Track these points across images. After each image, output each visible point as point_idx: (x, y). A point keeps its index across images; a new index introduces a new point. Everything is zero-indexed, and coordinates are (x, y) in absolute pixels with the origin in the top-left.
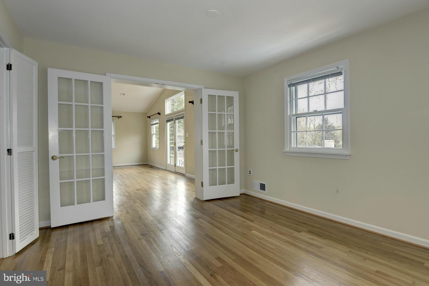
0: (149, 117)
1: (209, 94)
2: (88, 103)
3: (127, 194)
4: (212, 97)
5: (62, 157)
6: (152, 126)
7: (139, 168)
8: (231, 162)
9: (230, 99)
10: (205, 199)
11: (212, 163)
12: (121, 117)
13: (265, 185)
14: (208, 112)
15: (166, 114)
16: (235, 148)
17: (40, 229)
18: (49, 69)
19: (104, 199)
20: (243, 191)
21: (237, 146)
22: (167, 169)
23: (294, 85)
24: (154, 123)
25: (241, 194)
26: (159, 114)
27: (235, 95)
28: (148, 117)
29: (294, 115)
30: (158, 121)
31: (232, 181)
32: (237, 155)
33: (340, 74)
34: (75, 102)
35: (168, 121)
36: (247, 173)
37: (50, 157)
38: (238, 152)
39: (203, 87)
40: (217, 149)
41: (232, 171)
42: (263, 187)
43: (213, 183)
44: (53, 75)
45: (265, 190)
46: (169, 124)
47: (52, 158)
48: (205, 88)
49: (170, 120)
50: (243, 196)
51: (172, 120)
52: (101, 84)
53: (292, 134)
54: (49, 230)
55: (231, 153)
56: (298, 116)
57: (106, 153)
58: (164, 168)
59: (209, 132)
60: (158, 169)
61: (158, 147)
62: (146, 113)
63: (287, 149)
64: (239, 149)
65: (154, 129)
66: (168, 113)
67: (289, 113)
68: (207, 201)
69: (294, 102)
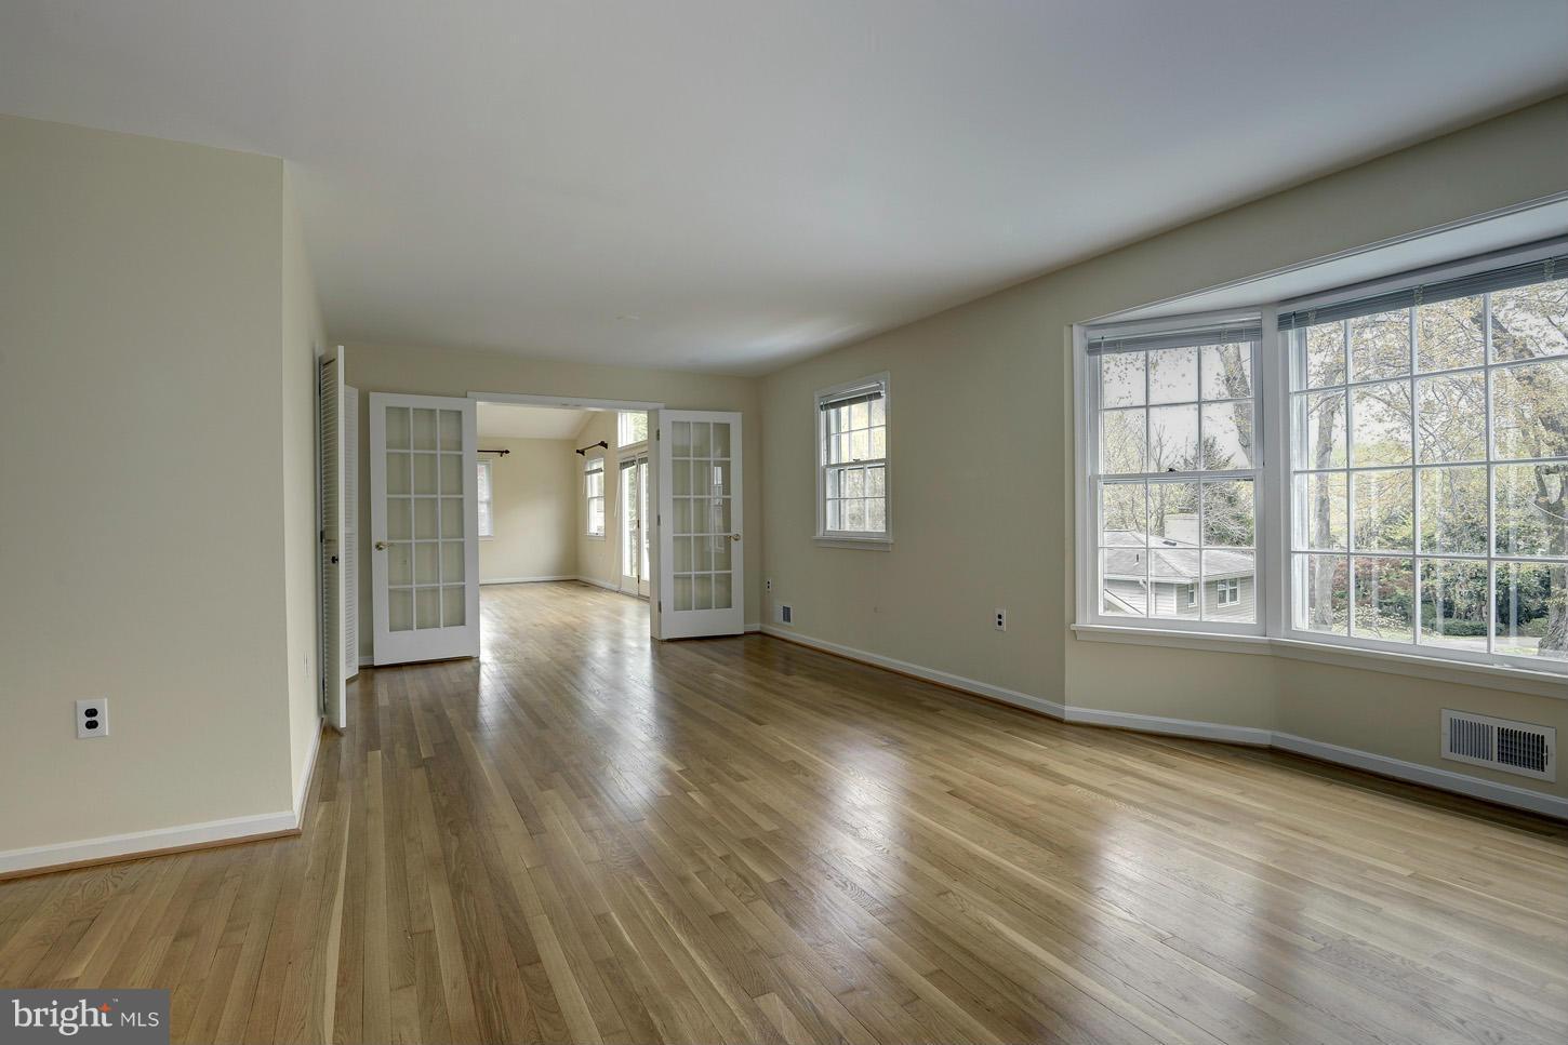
0: (582, 452)
1: (673, 420)
2: (435, 449)
3: (511, 631)
4: (681, 427)
5: (392, 545)
6: (589, 476)
7: (554, 588)
8: (725, 562)
9: (723, 429)
10: (665, 637)
11: (681, 562)
12: (507, 452)
13: (789, 609)
14: (671, 458)
15: (620, 445)
16: (733, 533)
17: (361, 668)
18: (372, 394)
19: (463, 623)
20: (756, 627)
21: (737, 527)
22: (623, 589)
23: (832, 406)
24: (595, 467)
25: (746, 634)
26: (604, 444)
27: (735, 420)
28: (578, 451)
29: (834, 466)
30: (601, 465)
31: (725, 603)
32: (737, 548)
33: (878, 396)
34: (415, 449)
35: (624, 465)
36: (761, 587)
37: (373, 544)
38: (741, 541)
39: (662, 405)
40: (692, 535)
41: (727, 580)
42: (787, 613)
43: (683, 604)
44: (379, 403)
45: (789, 620)
46: (626, 471)
47: (377, 546)
48: (666, 408)
49: (627, 463)
50: (757, 638)
51: (632, 463)
52: (459, 413)
53: (828, 503)
54: (370, 672)
55: (725, 544)
56: (840, 466)
57: (467, 540)
58: (615, 587)
59: (674, 499)
60: (599, 589)
61: (602, 533)
62: (574, 441)
63: (820, 534)
64: (741, 534)
65: (595, 484)
66: (625, 444)
67: (823, 462)
68: (670, 641)
69: (833, 439)
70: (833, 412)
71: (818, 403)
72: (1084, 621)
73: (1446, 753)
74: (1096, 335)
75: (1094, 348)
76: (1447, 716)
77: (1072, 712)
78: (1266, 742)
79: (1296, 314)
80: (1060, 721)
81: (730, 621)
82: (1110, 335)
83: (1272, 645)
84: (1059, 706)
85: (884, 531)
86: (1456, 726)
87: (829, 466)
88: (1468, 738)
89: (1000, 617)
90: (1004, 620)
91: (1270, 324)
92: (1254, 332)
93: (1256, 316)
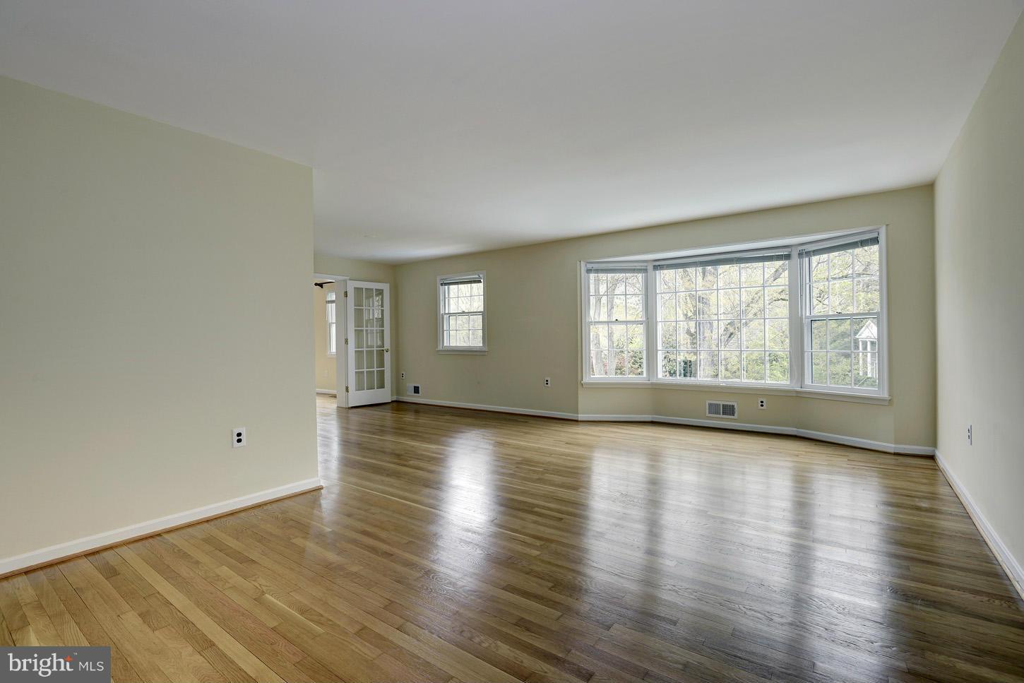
1: (356, 286)
4: (358, 290)
8: (381, 364)
9: (380, 292)
10: (350, 406)
11: (359, 364)
13: (418, 387)
14: (354, 308)
16: (385, 348)
20: (395, 398)
21: (387, 345)
23: (446, 284)
25: (392, 401)
27: (386, 287)
28: (316, 284)
29: (447, 314)
31: (382, 386)
32: (387, 356)
33: (479, 281)
36: (398, 377)
38: (389, 352)
39: (348, 278)
40: (365, 349)
41: (381, 374)
42: (416, 390)
43: (359, 387)
45: (418, 393)
48: (350, 280)
50: (395, 404)
53: (445, 332)
55: (381, 354)
56: (450, 314)
59: (355, 330)
63: (440, 348)
64: (389, 348)
67: (442, 312)
68: (352, 407)
69: (447, 300)
70: (446, 287)
71: (439, 283)
72: (586, 380)
73: (708, 415)
74: (590, 266)
75: (589, 271)
76: (708, 402)
77: (581, 417)
78: (650, 420)
79: (659, 266)
80: (577, 421)
81: (385, 395)
82: (595, 266)
83: (652, 384)
84: (576, 415)
85: (482, 345)
86: (710, 405)
87: (445, 314)
88: (714, 409)
89: (547, 381)
90: (549, 382)
91: (650, 268)
92: (645, 271)
93: (645, 264)
